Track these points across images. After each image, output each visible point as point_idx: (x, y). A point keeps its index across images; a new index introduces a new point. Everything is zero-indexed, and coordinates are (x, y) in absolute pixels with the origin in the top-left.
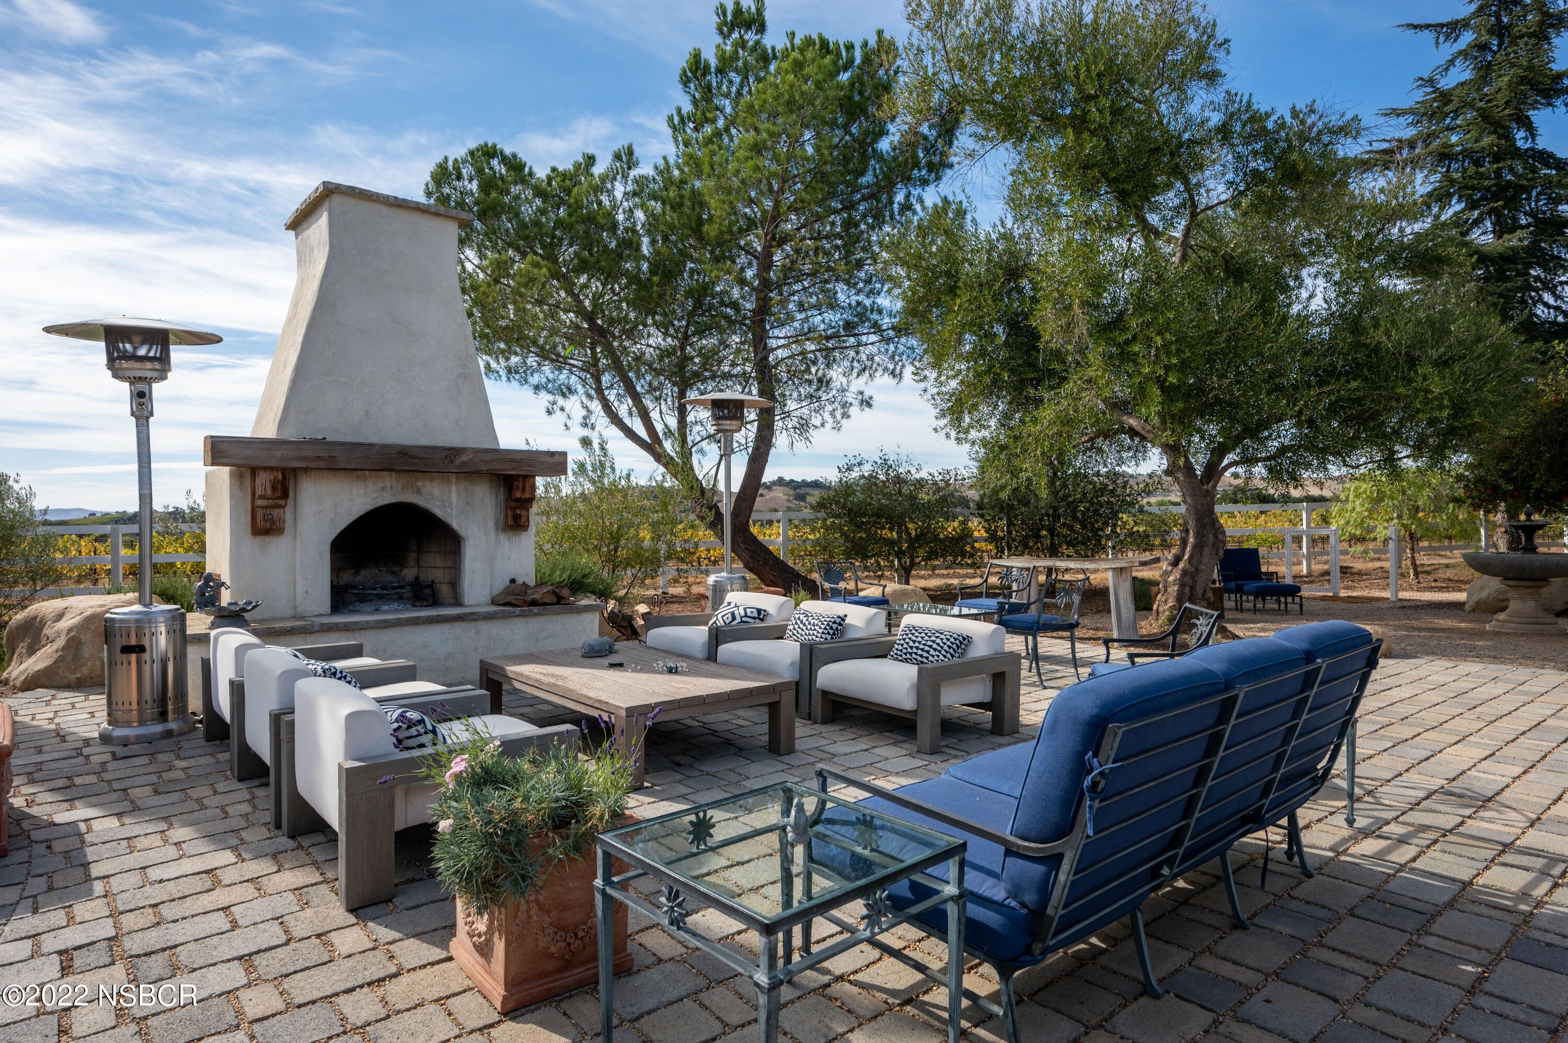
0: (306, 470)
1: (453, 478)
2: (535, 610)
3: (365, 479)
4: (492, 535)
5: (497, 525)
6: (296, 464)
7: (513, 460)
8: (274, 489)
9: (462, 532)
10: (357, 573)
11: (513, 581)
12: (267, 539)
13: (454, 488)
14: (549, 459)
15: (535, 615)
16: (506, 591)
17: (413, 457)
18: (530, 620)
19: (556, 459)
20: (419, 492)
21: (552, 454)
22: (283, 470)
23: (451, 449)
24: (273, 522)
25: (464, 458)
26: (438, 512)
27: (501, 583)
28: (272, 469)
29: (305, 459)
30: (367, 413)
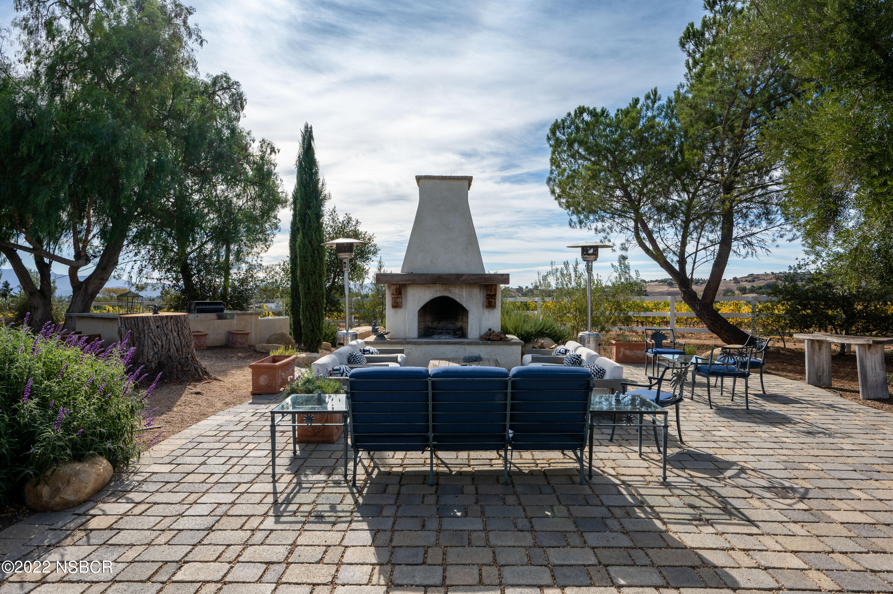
0: (410, 284)
1: (464, 286)
2: (489, 342)
3: (430, 287)
4: (481, 310)
5: (483, 305)
6: (404, 283)
7: (485, 278)
8: (396, 291)
9: (468, 308)
10: (439, 323)
11: (490, 330)
12: (397, 309)
13: (464, 290)
14: (501, 277)
15: (489, 344)
16: (486, 334)
17: (443, 279)
18: (488, 346)
19: (504, 277)
20: (450, 292)
21: (502, 275)
22: (399, 285)
23: (458, 275)
24: (398, 303)
25: (463, 278)
26: (458, 300)
27: (484, 331)
28: (396, 284)
29: (405, 280)
30: (432, 262)
